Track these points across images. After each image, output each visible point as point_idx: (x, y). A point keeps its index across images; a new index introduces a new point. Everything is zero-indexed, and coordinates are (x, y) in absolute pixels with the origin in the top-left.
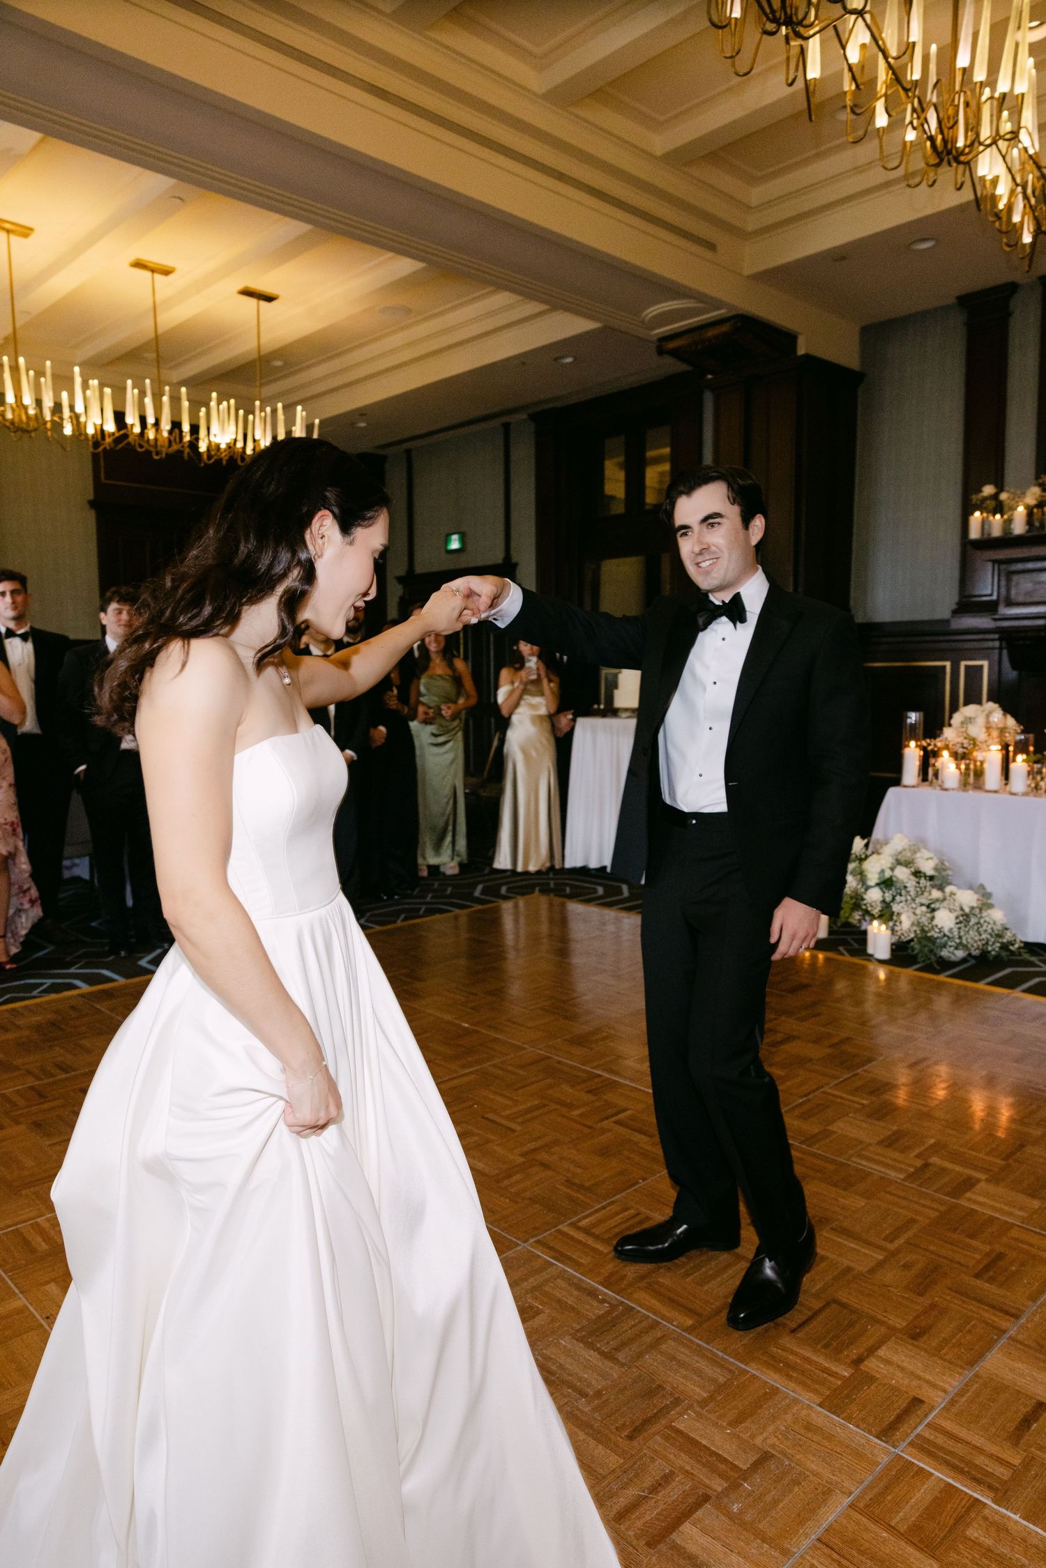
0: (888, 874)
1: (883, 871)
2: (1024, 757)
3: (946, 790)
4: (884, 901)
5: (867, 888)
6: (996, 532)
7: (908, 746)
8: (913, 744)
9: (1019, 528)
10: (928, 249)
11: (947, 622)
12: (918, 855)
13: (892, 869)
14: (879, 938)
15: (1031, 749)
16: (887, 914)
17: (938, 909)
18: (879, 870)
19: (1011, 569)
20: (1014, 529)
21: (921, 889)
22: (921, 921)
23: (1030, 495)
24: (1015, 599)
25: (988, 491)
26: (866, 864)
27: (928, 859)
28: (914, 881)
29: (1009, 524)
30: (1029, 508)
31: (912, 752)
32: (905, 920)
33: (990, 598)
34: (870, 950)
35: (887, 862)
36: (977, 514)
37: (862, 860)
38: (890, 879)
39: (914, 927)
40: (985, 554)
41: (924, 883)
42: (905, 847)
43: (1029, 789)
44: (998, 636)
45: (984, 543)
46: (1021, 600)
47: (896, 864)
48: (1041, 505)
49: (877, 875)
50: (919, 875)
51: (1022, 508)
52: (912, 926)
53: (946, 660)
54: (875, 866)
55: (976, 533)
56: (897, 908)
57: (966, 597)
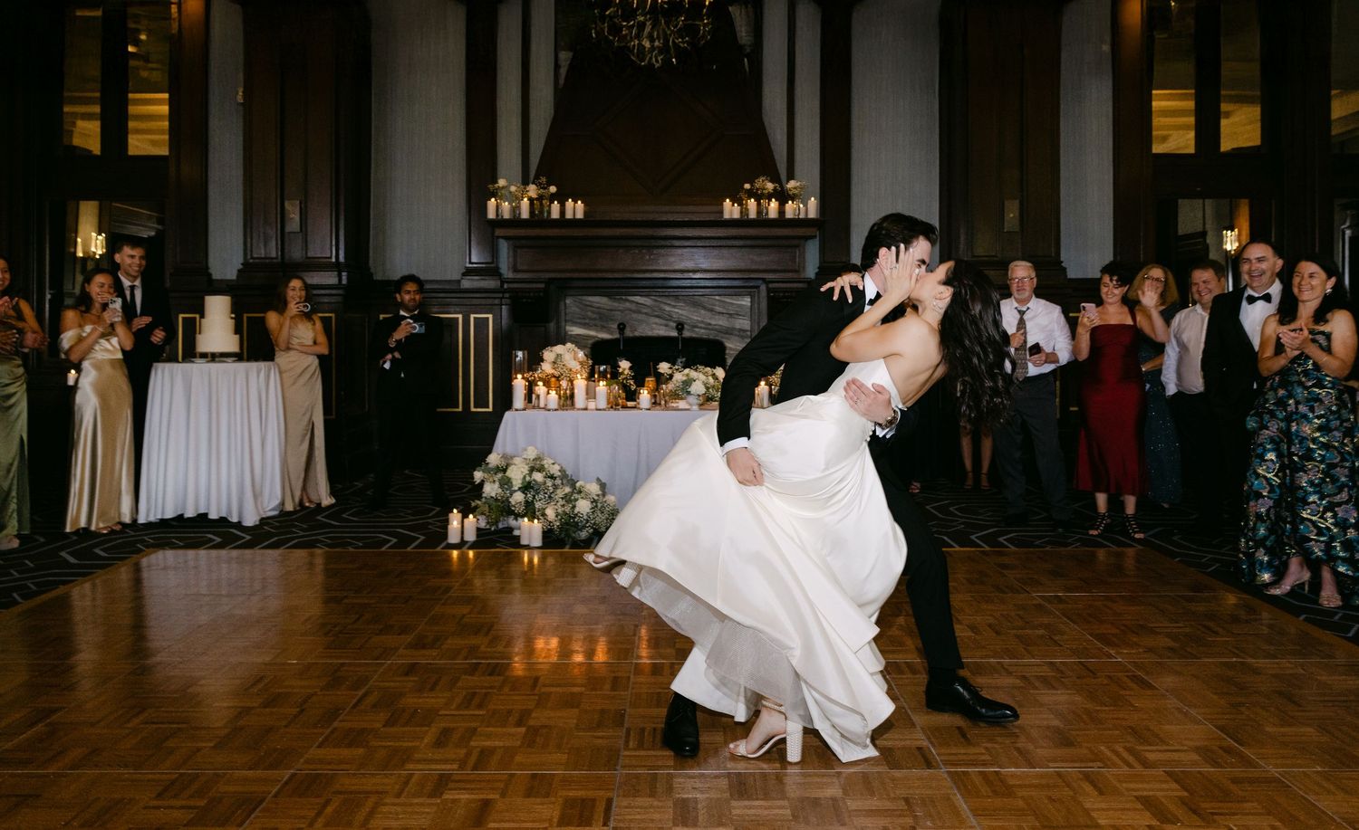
0: (528, 479)
1: (525, 477)
2: (605, 383)
3: (549, 410)
4: (527, 502)
5: (513, 492)
6: (507, 215)
7: (516, 378)
8: (519, 376)
9: (525, 214)
11: (459, 282)
12: (545, 462)
13: (530, 475)
14: (530, 531)
15: (609, 376)
16: (530, 511)
17: (576, 500)
18: (522, 476)
19: (517, 244)
20: (520, 214)
21: (555, 487)
22: (564, 511)
23: (533, 190)
24: (520, 267)
25: (502, 182)
26: (509, 473)
27: (553, 464)
28: (549, 483)
29: (515, 209)
30: (531, 200)
31: (519, 383)
32: (550, 513)
33: (492, 265)
34: (524, 542)
35: (526, 470)
36: (493, 200)
37: (505, 471)
38: (530, 483)
39: (559, 517)
40: (498, 232)
41: (558, 482)
42: (532, 457)
43: (609, 406)
44: (501, 295)
45: (499, 223)
46: (525, 268)
47: (532, 470)
48: (540, 198)
49: (520, 482)
50: (552, 477)
51: (526, 199)
52: (557, 516)
53: (459, 313)
54: (517, 474)
55: (491, 215)
56: (538, 505)
57: (473, 263)
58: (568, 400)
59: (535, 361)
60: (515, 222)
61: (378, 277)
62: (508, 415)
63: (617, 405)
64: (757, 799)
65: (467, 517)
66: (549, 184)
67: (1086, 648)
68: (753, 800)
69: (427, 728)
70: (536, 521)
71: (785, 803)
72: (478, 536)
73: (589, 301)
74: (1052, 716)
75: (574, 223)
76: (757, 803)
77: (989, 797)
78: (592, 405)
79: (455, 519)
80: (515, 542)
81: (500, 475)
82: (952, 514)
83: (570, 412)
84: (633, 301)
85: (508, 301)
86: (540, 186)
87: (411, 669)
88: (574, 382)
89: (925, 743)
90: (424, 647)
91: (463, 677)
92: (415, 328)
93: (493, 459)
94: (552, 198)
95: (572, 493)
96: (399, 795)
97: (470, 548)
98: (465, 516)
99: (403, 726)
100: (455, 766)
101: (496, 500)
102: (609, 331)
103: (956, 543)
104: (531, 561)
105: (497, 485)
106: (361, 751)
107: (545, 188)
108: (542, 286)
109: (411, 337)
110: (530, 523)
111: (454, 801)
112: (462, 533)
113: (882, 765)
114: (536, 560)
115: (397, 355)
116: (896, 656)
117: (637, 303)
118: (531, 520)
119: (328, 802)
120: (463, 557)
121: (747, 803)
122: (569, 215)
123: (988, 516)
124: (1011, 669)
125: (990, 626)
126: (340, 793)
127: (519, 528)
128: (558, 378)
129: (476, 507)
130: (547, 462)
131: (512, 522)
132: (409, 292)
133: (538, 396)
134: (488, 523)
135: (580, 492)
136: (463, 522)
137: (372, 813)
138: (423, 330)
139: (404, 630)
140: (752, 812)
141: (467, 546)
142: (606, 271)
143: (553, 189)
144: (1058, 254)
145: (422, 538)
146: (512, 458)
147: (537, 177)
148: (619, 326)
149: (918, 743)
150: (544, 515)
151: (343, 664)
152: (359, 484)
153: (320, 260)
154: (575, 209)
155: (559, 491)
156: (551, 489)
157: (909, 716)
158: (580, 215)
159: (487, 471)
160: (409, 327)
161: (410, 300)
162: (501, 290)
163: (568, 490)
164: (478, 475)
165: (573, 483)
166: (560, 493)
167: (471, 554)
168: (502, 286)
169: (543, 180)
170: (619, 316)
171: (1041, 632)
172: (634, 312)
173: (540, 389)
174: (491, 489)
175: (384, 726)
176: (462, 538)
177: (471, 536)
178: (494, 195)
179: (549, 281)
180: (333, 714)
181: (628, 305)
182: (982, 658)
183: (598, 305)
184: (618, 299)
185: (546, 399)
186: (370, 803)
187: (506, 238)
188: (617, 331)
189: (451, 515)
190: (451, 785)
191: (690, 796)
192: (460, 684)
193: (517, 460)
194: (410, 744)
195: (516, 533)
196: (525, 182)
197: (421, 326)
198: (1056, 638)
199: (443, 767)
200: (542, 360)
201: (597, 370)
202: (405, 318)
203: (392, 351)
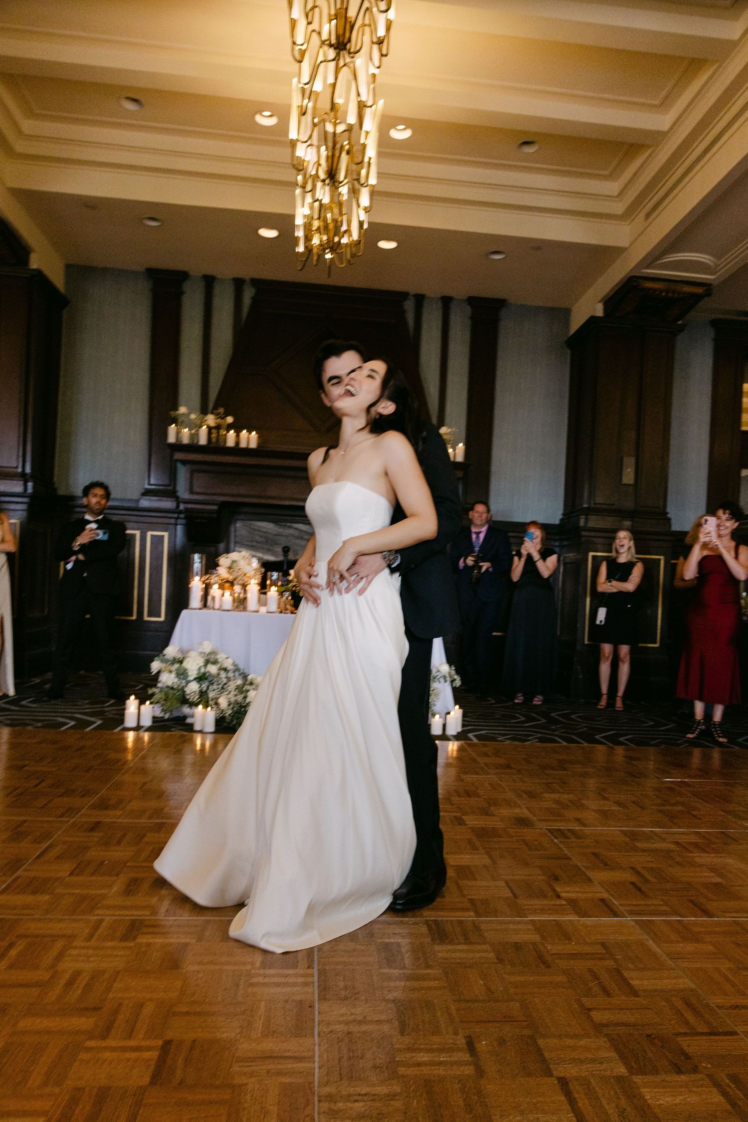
0: (203, 670)
1: (200, 669)
2: (276, 590)
3: (224, 611)
4: (201, 691)
5: (188, 682)
6: (186, 440)
7: (194, 580)
8: (197, 579)
9: (203, 440)
10: (155, 227)
11: (137, 501)
12: (219, 656)
13: (205, 666)
14: (204, 717)
15: (280, 583)
16: (204, 699)
17: (248, 691)
18: (197, 668)
19: (196, 468)
20: (198, 441)
21: (229, 679)
22: (236, 700)
23: (211, 420)
24: (196, 489)
25: (182, 410)
26: (185, 664)
27: (227, 658)
28: (223, 675)
29: (195, 436)
30: (210, 429)
31: (196, 584)
32: (223, 702)
33: (169, 488)
34: (197, 727)
35: (201, 662)
36: (174, 425)
37: (181, 662)
38: (204, 674)
39: (231, 706)
40: (178, 456)
41: (231, 674)
42: (207, 651)
43: (279, 610)
44: (176, 515)
45: (178, 447)
46: (201, 490)
47: (207, 662)
48: (218, 427)
49: (196, 672)
50: (225, 670)
51: (205, 427)
52: (229, 705)
53: (137, 529)
54: (193, 666)
55: (172, 439)
56: (211, 695)
57: (152, 485)
58: (241, 603)
59: (211, 566)
60: (193, 447)
61: (62, 492)
62: (184, 613)
63: (286, 609)
64: (459, 944)
65: (144, 703)
66: (227, 414)
67: (722, 821)
68: (454, 944)
69: (115, 878)
70: (209, 709)
71: (486, 947)
72: (154, 722)
73: (258, 526)
74: (712, 874)
75: (247, 452)
76: (459, 947)
77: (678, 942)
78: (263, 610)
79: (132, 704)
80: (190, 728)
81: (176, 666)
82: (573, 720)
83: (243, 613)
84: (296, 529)
85: (183, 521)
86: (219, 417)
87: (95, 826)
88: (248, 588)
89: (605, 895)
90: (107, 808)
91: (149, 834)
92: (98, 535)
93: (171, 651)
94: (229, 427)
95: (244, 684)
96: (90, 937)
97: (146, 731)
98: (142, 702)
99: (91, 876)
100: (147, 913)
101: (172, 688)
102: (274, 554)
103: (584, 740)
104: (203, 745)
105: (173, 675)
106: (46, 898)
107: (223, 418)
108: (216, 508)
109: (94, 543)
110: (204, 710)
111: (149, 945)
112: (139, 719)
113: (571, 914)
114: (208, 744)
115: (81, 557)
116: (558, 824)
117: (300, 530)
118: (206, 706)
119: (11, 945)
120: (138, 740)
121: (449, 947)
122: (243, 445)
123: (606, 722)
124: (664, 836)
125: (634, 802)
126: (26, 936)
127: (192, 716)
128: (232, 584)
129: (153, 695)
130: (221, 657)
131: (186, 710)
132: (96, 496)
133: (213, 598)
134: (163, 710)
135: (251, 684)
136: (139, 709)
137: (60, 956)
138: (106, 537)
139: (86, 793)
140: (458, 955)
141: (143, 729)
142: (274, 498)
143: (230, 420)
144: (665, 506)
145: (99, 722)
146: (188, 652)
147: (216, 407)
148: (284, 548)
149: (598, 895)
150: (217, 704)
151: (25, 821)
152: (37, 680)
153: (7, 469)
154: (250, 439)
155: (231, 683)
156: (225, 681)
157: (584, 872)
158: (253, 445)
159: (165, 661)
160: (92, 532)
161: (98, 503)
162: (176, 511)
163: (239, 682)
164: (155, 666)
165: (245, 677)
166: (232, 686)
167: (146, 736)
168: (178, 506)
169: (221, 410)
170: (284, 542)
171: (680, 808)
172: (298, 538)
173: (215, 590)
174: (168, 679)
175: (70, 875)
176: (138, 723)
177: (147, 722)
178: (174, 420)
179: (223, 505)
180: (15, 864)
181: (291, 531)
182: (634, 827)
183: (265, 530)
184: (284, 525)
185: (221, 600)
186: (59, 945)
187: (184, 462)
188: (282, 553)
189: (128, 702)
190: (145, 930)
191: (392, 940)
192: (146, 839)
193: (193, 654)
194: (99, 892)
195: (189, 721)
196: (204, 411)
197: (105, 533)
198: (695, 813)
199: (135, 913)
200: (218, 565)
201: (269, 576)
202: (89, 522)
203: (76, 553)
